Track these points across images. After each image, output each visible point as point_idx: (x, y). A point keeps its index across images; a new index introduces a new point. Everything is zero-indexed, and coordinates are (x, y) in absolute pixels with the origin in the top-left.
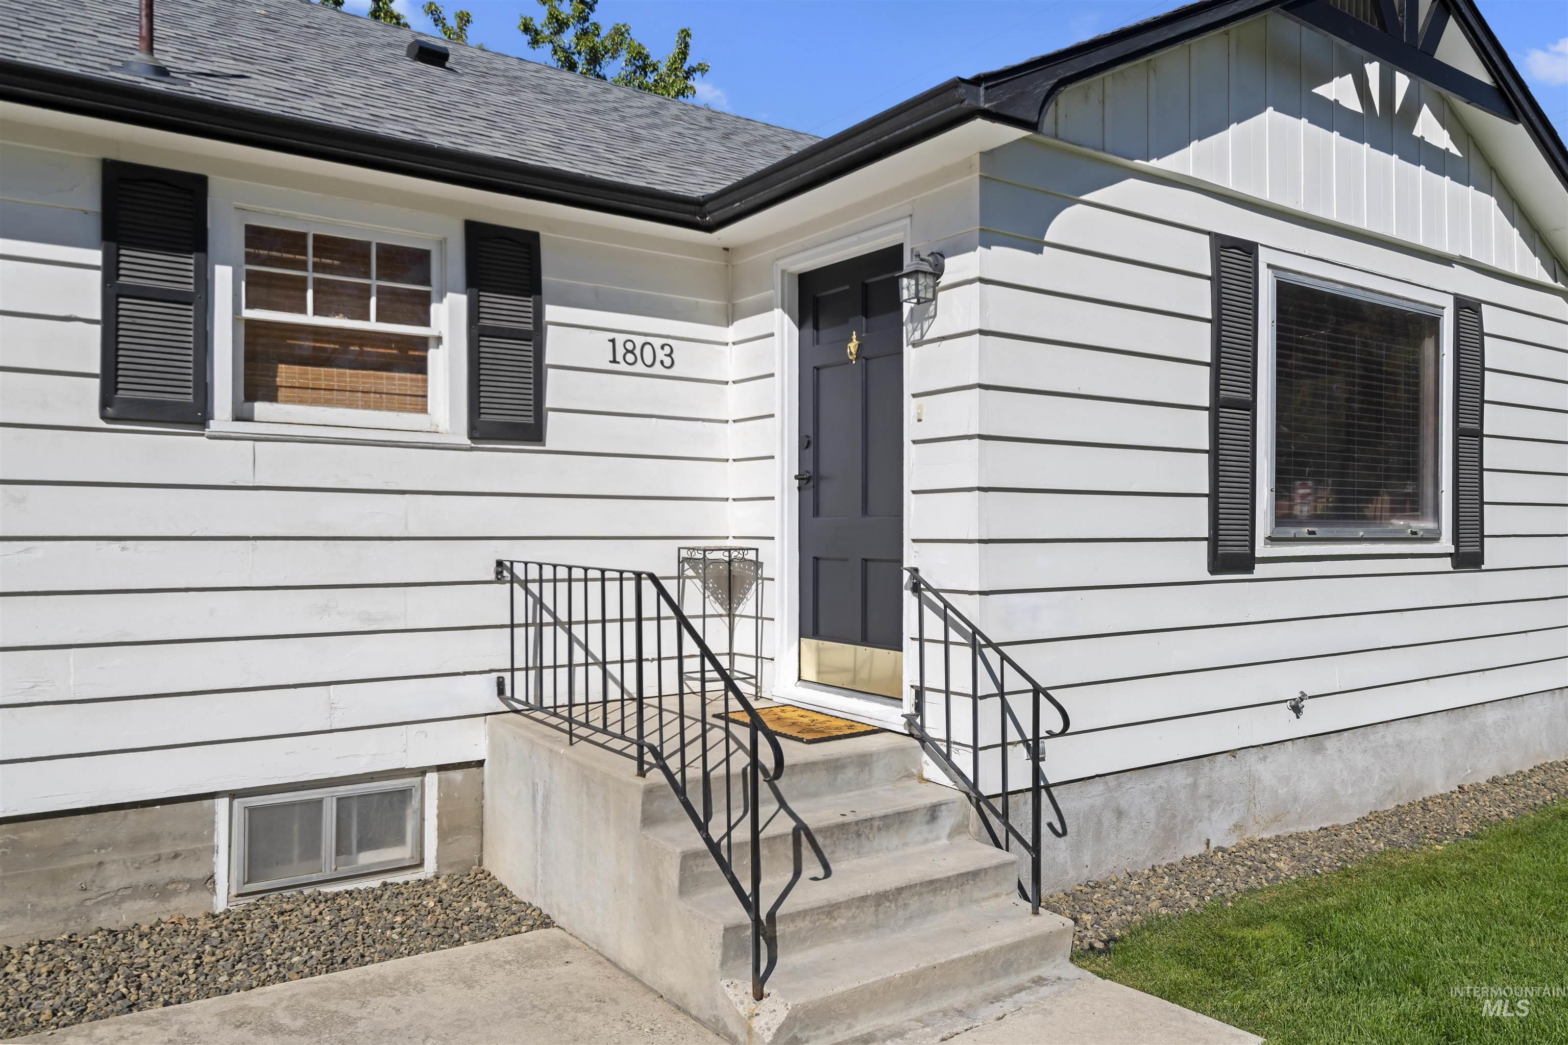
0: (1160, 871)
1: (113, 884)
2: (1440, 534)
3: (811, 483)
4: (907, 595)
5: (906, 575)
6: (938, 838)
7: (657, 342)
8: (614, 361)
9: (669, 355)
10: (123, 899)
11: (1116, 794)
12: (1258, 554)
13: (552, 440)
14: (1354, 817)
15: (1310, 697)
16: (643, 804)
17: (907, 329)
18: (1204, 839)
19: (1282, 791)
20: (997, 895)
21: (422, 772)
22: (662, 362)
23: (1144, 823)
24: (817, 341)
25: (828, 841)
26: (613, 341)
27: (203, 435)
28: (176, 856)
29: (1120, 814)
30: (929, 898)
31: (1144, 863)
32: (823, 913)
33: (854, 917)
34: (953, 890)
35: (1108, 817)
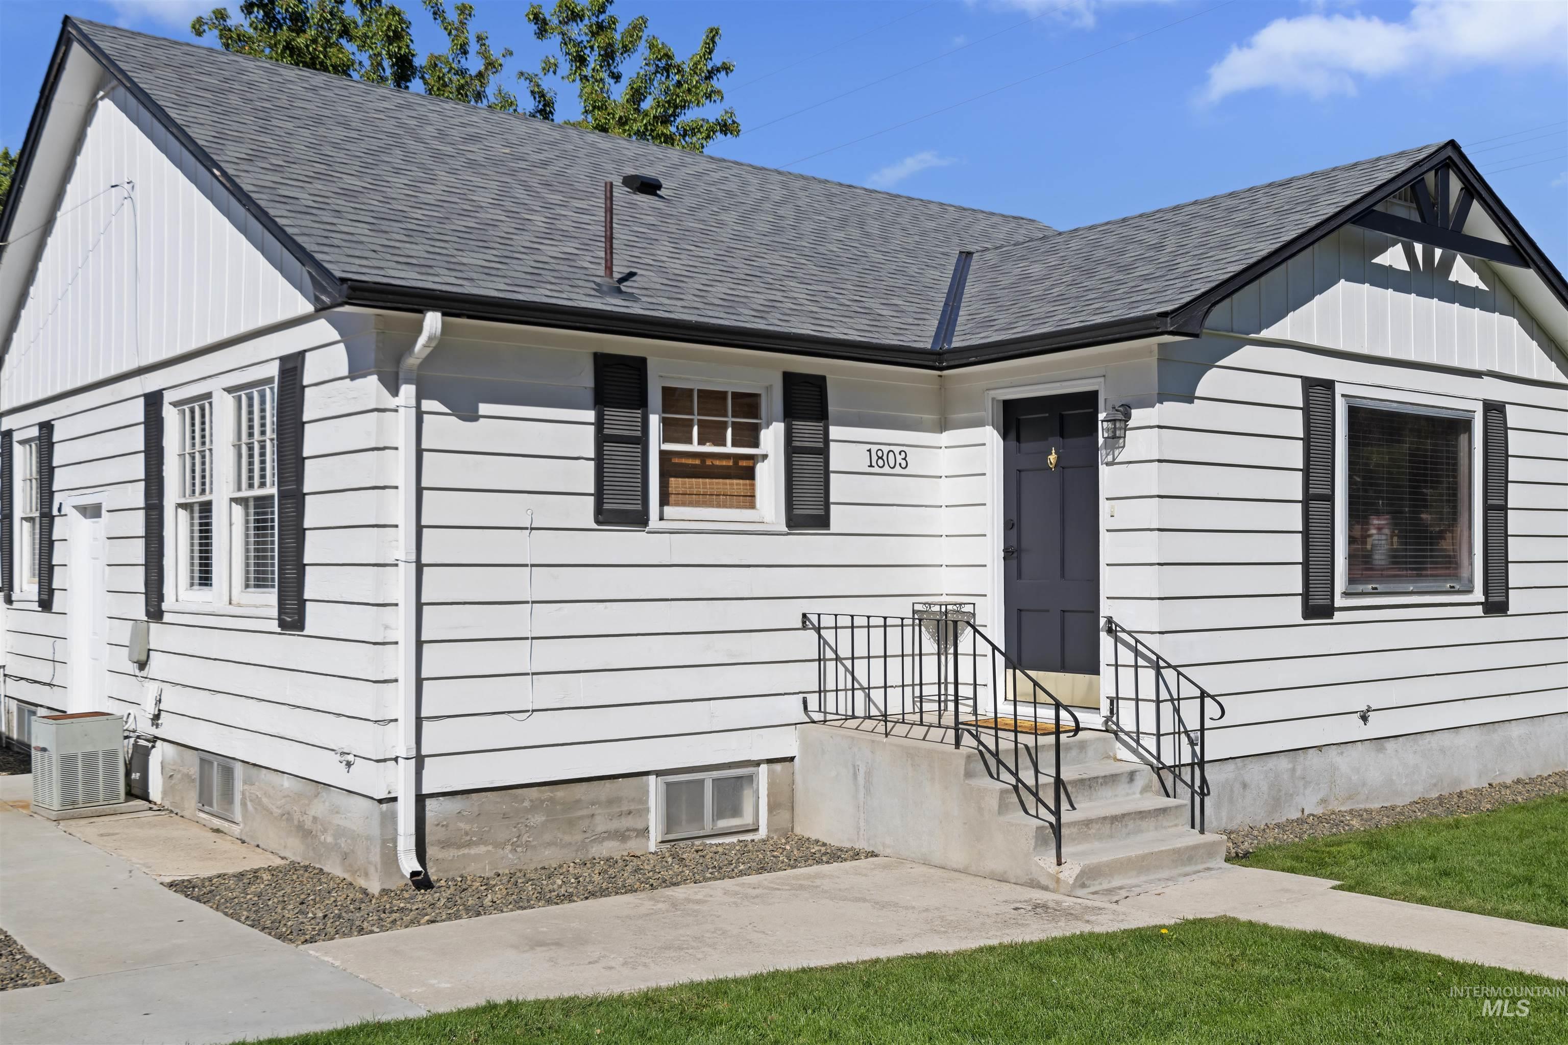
0: (1271, 826)
1: (600, 828)
2: (1473, 587)
3: (1015, 555)
4: (1103, 635)
5: (1102, 621)
6: (1134, 793)
7: (897, 449)
8: (871, 466)
9: (904, 459)
10: (604, 839)
11: (1242, 772)
12: (1336, 605)
13: (834, 526)
14: (1408, 800)
15: (1374, 710)
16: (965, 765)
17: (1102, 453)
18: (1300, 808)
19: (1355, 778)
20: (1176, 825)
21: (758, 763)
22: (900, 464)
23: (1260, 794)
24: (1019, 450)
25: (1074, 790)
26: (869, 451)
27: (644, 531)
28: (630, 813)
29: (1245, 786)
30: (1139, 822)
31: (1260, 821)
32: (1084, 824)
33: (1099, 829)
34: (1152, 819)
35: (1237, 787)
